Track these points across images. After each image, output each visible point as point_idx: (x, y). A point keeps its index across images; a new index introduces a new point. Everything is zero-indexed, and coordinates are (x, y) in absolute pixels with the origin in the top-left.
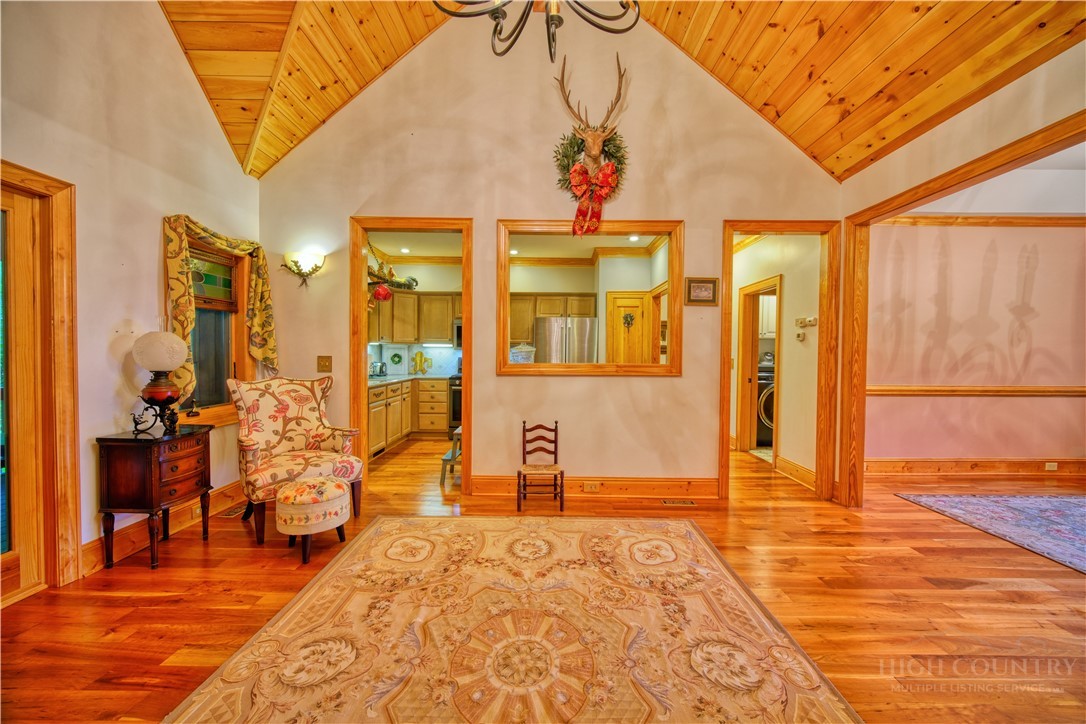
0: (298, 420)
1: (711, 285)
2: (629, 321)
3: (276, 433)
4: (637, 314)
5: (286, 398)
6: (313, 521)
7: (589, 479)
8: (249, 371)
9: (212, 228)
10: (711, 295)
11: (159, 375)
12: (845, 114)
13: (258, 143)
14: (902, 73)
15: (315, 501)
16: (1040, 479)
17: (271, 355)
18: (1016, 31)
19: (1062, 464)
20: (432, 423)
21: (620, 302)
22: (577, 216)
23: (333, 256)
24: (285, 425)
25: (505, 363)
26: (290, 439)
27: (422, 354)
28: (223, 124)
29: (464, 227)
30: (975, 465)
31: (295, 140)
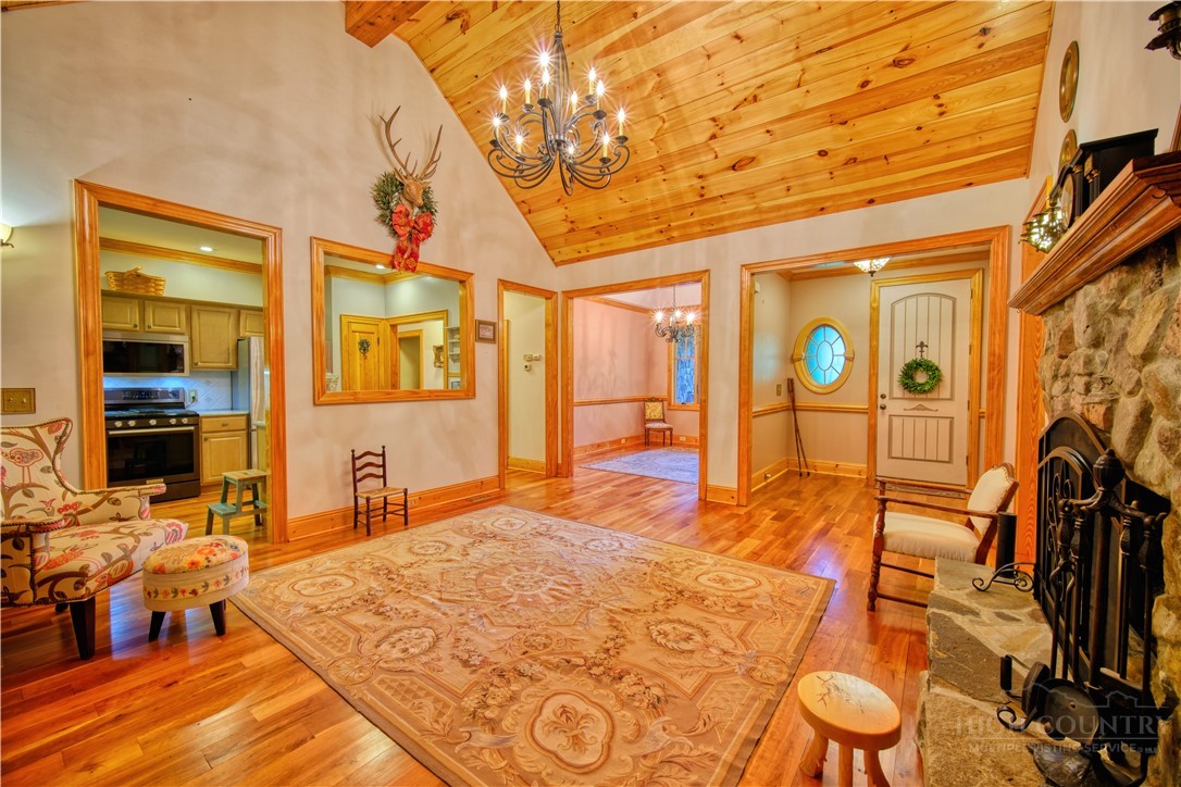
1: (492, 328)
2: (364, 346)
4: (372, 340)
12: (573, 230)
14: (605, 224)
16: (619, 449)
18: (653, 229)
19: (627, 439)
21: (354, 327)
30: (599, 446)
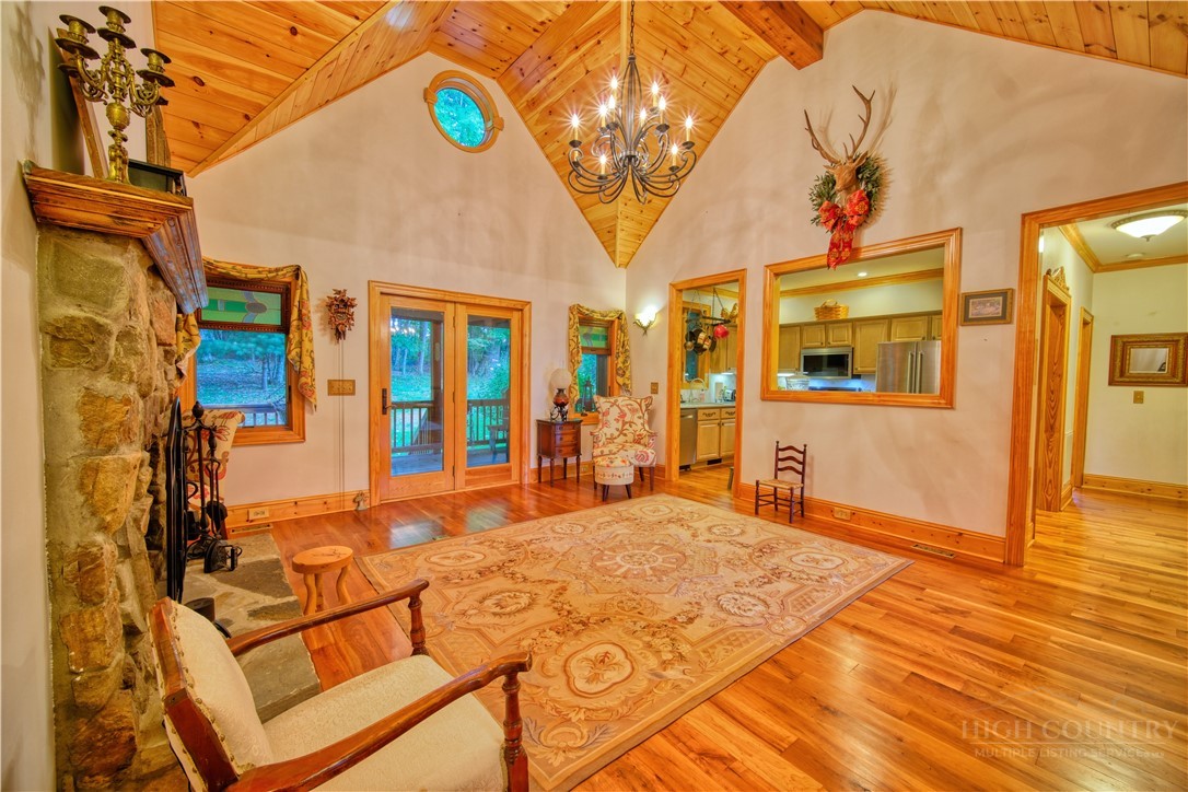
0: (631, 423)
3: (617, 430)
5: (625, 409)
6: (606, 477)
7: (839, 506)
8: (616, 391)
9: (591, 308)
10: (1000, 310)
11: (561, 391)
13: (619, 248)
15: (608, 466)
17: (627, 382)
22: (830, 250)
23: (662, 312)
24: (623, 425)
25: (768, 389)
26: (625, 435)
28: (603, 243)
29: (740, 277)
31: (640, 238)
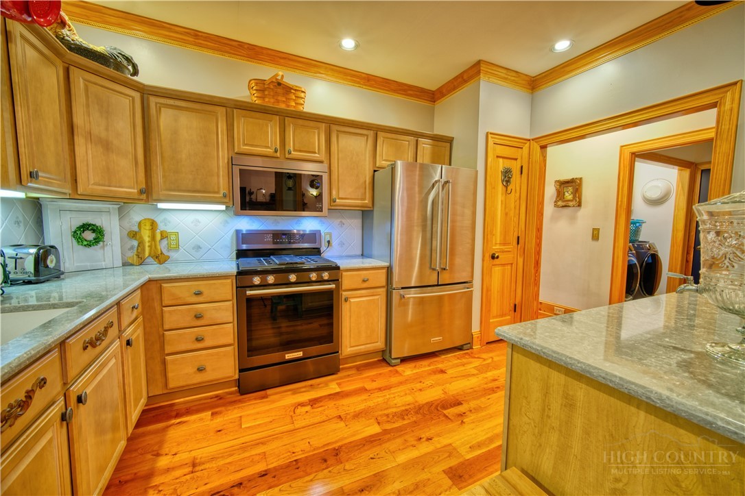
2: (507, 176)
4: (516, 168)
20: (201, 370)
21: (499, 150)
27: (153, 224)
